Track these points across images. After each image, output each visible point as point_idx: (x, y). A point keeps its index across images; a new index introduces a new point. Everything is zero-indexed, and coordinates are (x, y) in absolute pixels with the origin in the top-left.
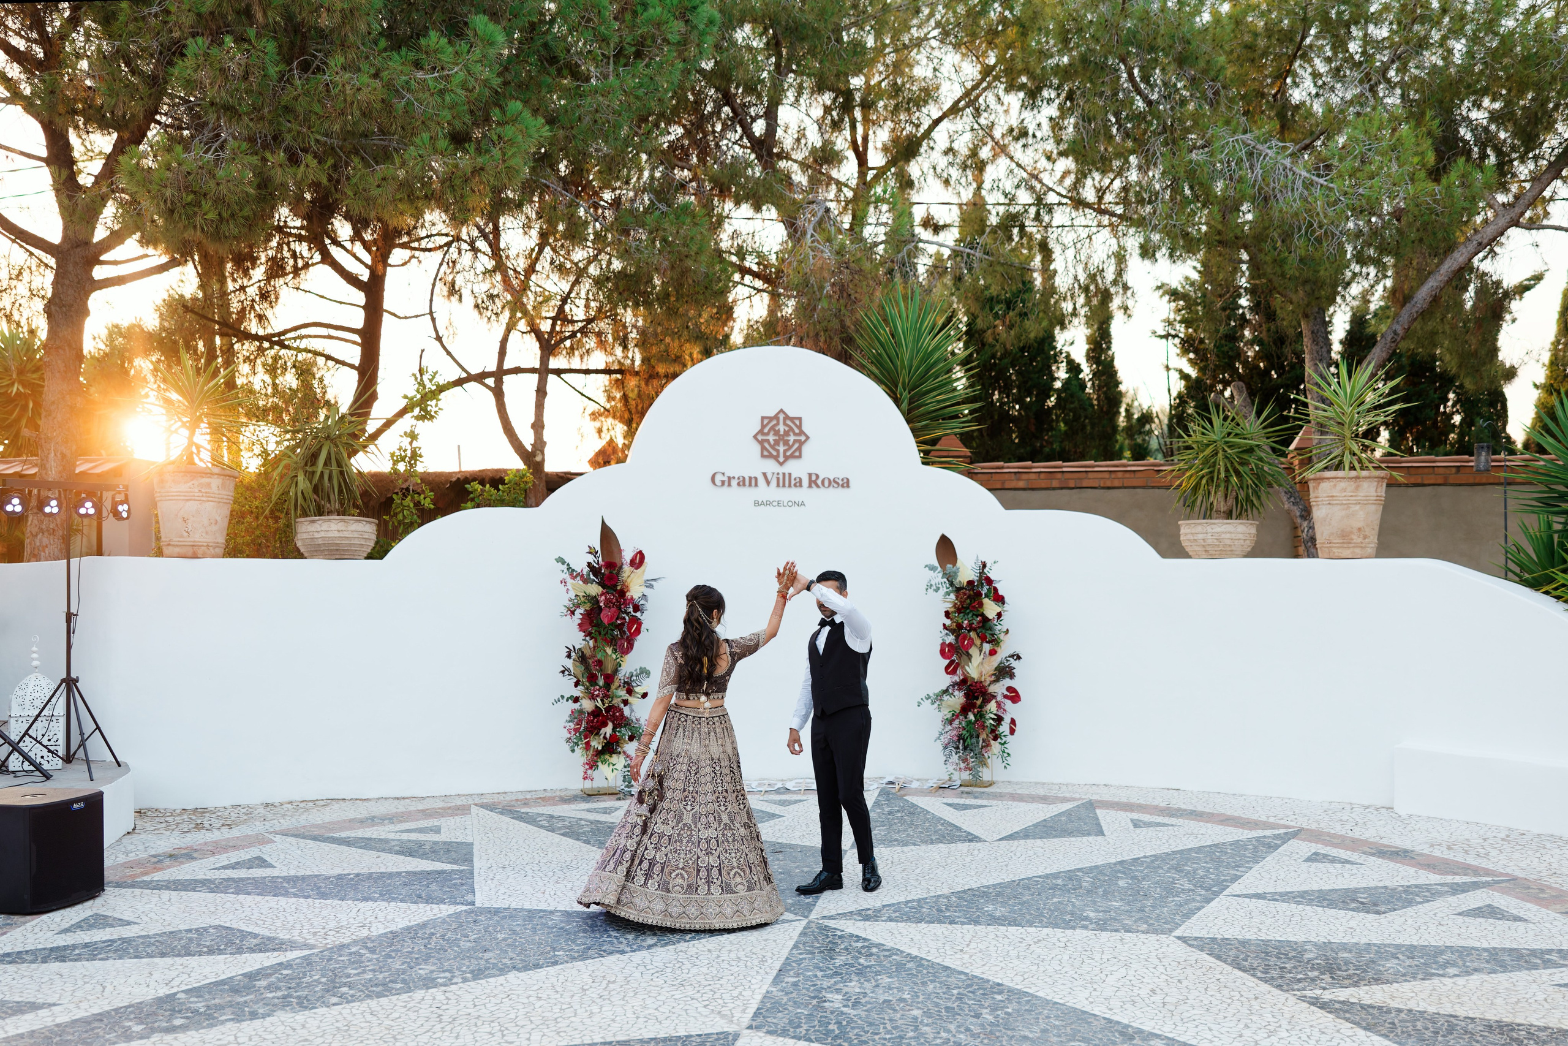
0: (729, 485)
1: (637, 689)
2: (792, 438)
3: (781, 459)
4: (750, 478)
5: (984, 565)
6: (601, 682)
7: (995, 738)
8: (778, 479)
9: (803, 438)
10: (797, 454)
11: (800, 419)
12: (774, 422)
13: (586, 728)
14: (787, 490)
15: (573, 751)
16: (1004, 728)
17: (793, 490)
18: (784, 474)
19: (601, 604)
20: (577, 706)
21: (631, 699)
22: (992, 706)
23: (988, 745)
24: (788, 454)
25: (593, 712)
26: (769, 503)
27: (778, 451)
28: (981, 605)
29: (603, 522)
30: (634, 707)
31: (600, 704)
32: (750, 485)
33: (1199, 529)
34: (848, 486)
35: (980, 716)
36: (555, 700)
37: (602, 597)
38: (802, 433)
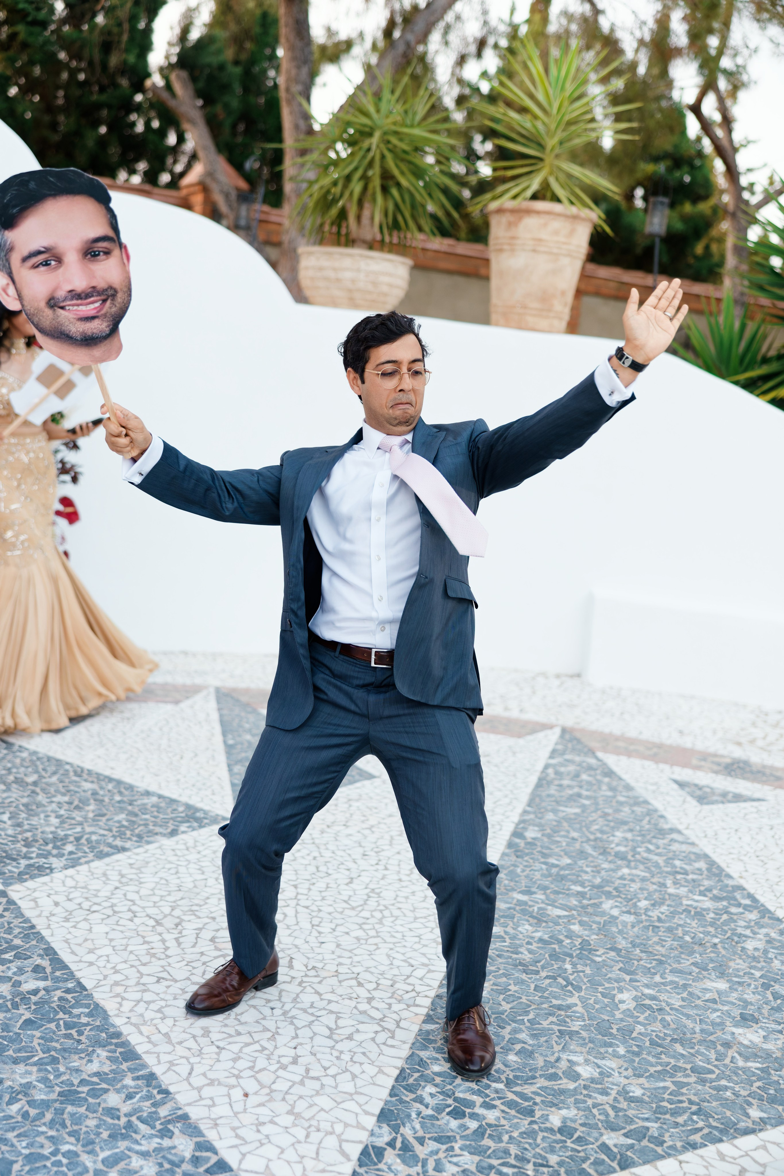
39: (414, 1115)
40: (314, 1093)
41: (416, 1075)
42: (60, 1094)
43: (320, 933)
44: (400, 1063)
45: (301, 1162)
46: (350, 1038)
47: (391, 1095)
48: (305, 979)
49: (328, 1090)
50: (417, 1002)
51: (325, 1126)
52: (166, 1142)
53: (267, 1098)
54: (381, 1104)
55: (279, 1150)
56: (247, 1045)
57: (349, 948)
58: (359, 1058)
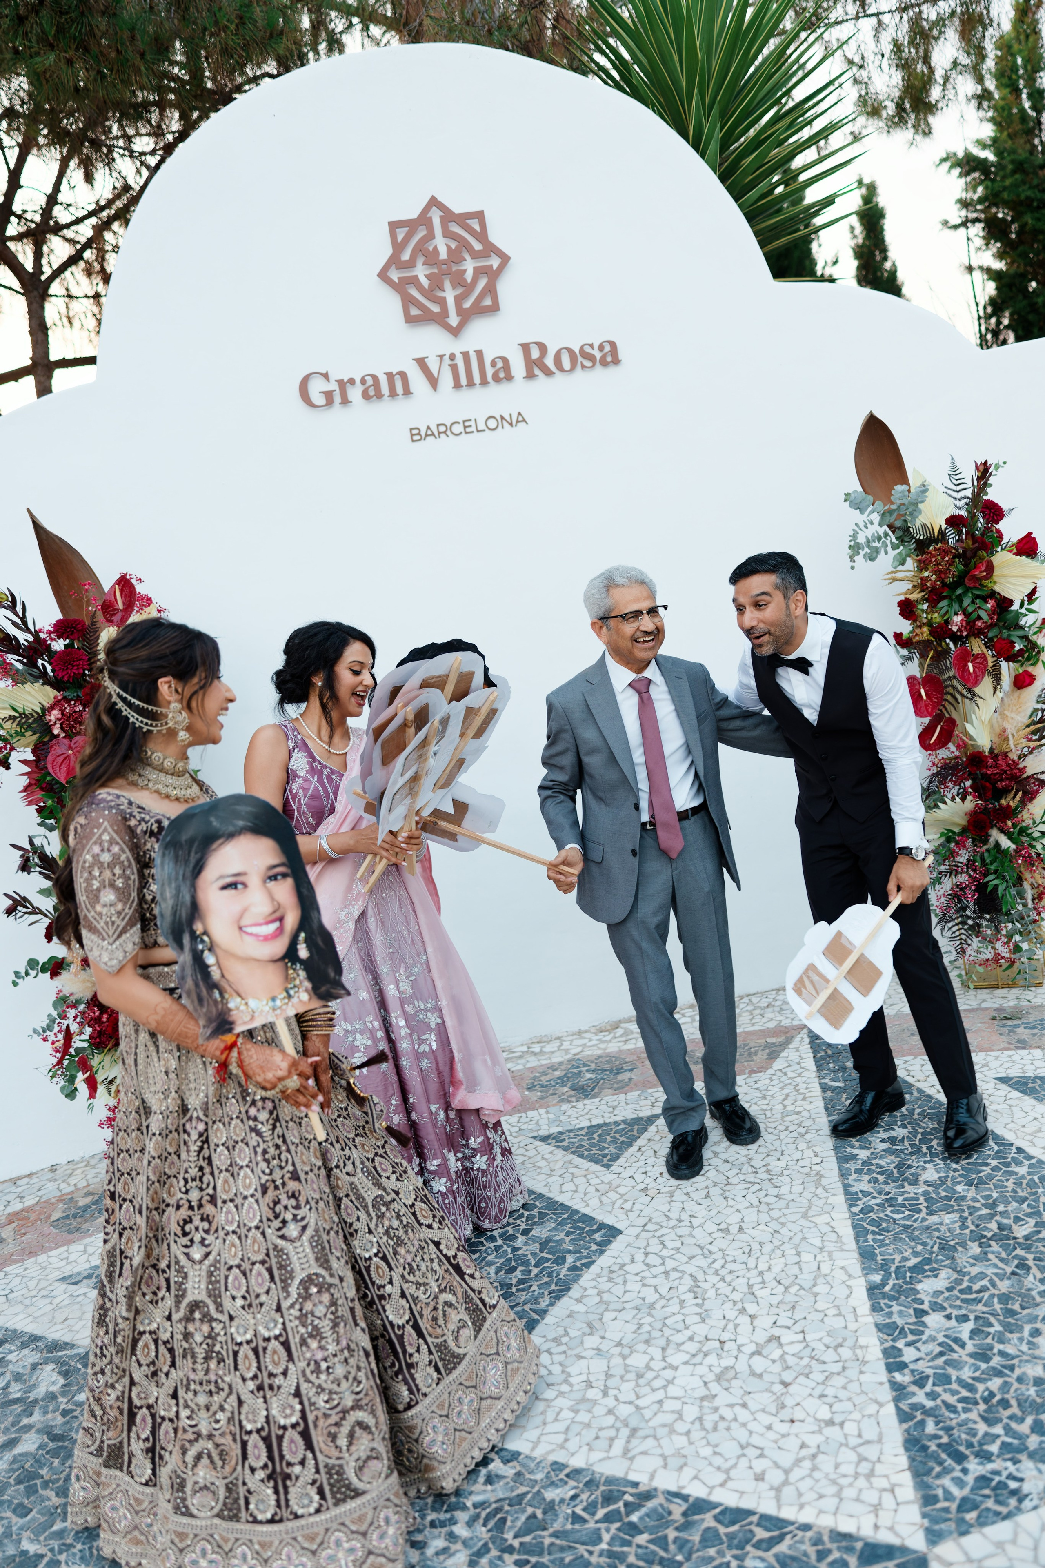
0: (345, 401)
2: (469, 266)
3: (454, 320)
4: (390, 376)
8: (454, 368)
9: (495, 262)
10: (488, 302)
11: (480, 216)
12: (422, 232)
14: (478, 392)
17: (494, 389)
18: (466, 355)
19: (56, 730)
20: (58, 987)
24: (467, 305)
26: (444, 430)
27: (442, 302)
28: (990, 568)
29: (39, 529)
32: (393, 394)
34: (616, 361)
35: (1020, 835)
36: (17, 974)
37: (55, 714)
38: (491, 249)
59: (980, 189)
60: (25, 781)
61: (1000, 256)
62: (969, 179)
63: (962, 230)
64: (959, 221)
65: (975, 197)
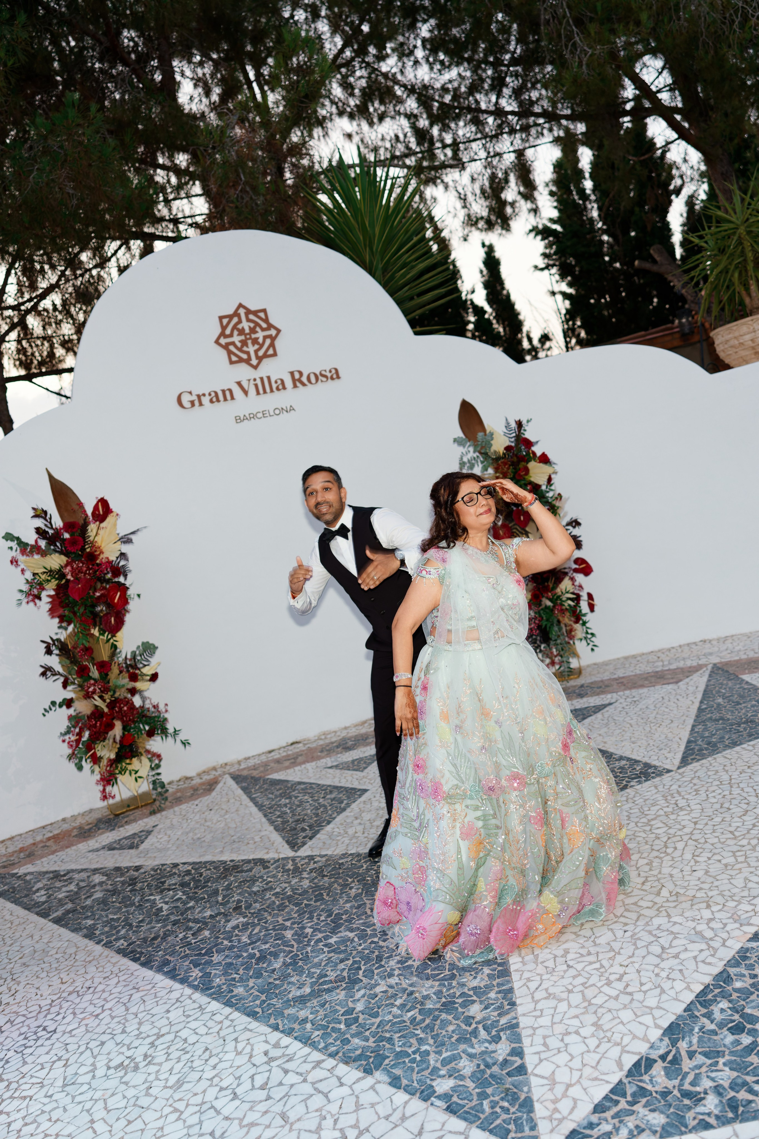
0: (201, 405)
1: (145, 670)
2: (260, 335)
3: (254, 362)
4: (223, 391)
5: (519, 424)
6: (95, 673)
7: (577, 622)
8: (256, 385)
9: (274, 333)
10: (271, 352)
11: (264, 310)
12: (235, 320)
13: (90, 735)
14: (269, 397)
15: (80, 768)
16: (584, 606)
17: (277, 394)
18: (262, 378)
19: (69, 577)
20: (71, 711)
21: (139, 685)
22: (566, 584)
23: (571, 630)
24: (261, 353)
25: (93, 713)
26: (253, 416)
27: (248, 353)
28: (527, 471)
29: (51, 477)
30: (146, 694)
31: (99, 702)
32: (225, 399)
33: (744, 329)
34: (338, 377)
35: (556, 600)
36: (45, 710)
37: (69, 568)
38: (270, 326)
39: (696, 1030)
40: (622, 1006)
41: (717, 991)
42: (444, 1004)
43: (696, 862)
44: (708, 980)
45: (581, 1070)
46: (676, 956)
47: (685, 1011)
48: (665, 904)
49: (635, 1004)
50: (751, 922)
51: (617, 1037)
52: (492, 1047)
53: (583, 1010)
54: (672, 1018)
55: (569, 1058)
56: (591, 963)
57: (714, 874)
58: (676, 975)
59: (554, 247)
60: (49, 606)
61: (570, 285)
62: (546, 241)
63: (546, 272)
64: (543, 266)
65: (552, 251)
